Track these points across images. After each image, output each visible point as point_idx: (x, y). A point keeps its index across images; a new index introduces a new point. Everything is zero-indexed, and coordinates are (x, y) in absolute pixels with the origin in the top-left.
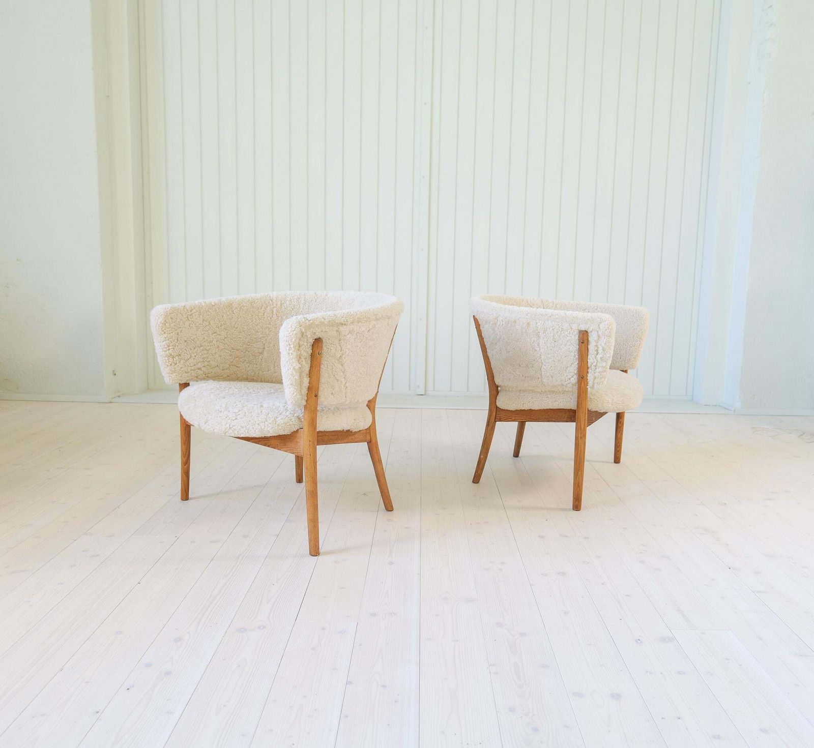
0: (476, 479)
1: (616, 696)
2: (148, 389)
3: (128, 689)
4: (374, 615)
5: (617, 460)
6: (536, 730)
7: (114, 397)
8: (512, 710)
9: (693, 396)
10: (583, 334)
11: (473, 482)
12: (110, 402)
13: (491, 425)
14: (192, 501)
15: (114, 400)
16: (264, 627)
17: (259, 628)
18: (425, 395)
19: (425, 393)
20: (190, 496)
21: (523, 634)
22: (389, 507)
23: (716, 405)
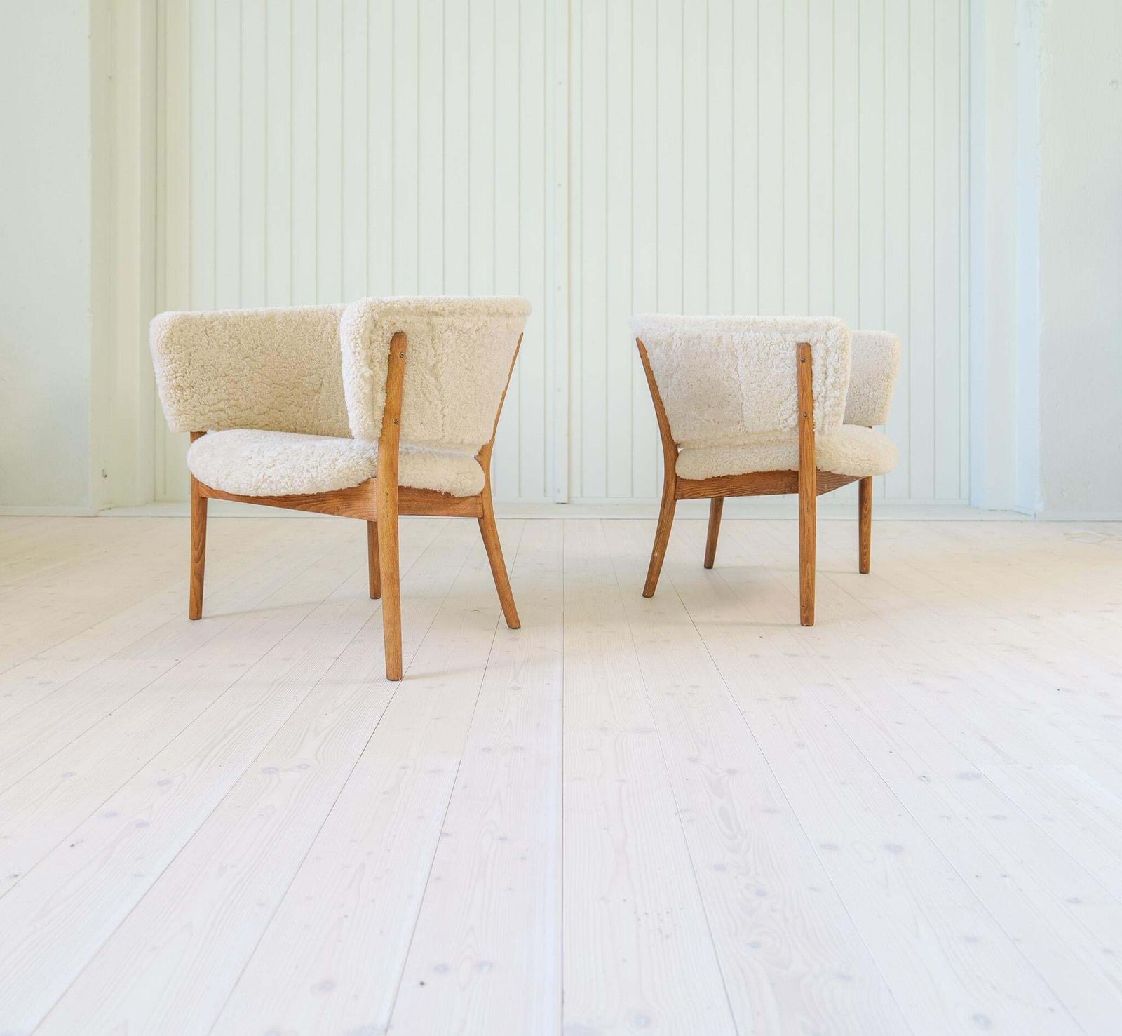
0: (649, 591)
1: (895, 849)
2: (155, 500)
3: (73, 845)
4: (488, 750)
5: (864, 568)
6: (761, 893)
7: (103, 510)
8: (720, 868)
9: (969, 499)
10: (803, 348)
11: (645, 596)
12: (97, 516)
13: (668, 506)
14: (206, 621)
15: (101, 513)
16: (308, 766)
17: (299, 767)
18: (568, 503)
19: (569, 500)
20: (204, 614)
21: (732, 772)
22: (513, 623)
23: (1006, 511)
